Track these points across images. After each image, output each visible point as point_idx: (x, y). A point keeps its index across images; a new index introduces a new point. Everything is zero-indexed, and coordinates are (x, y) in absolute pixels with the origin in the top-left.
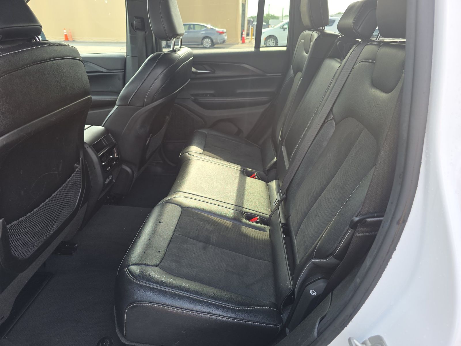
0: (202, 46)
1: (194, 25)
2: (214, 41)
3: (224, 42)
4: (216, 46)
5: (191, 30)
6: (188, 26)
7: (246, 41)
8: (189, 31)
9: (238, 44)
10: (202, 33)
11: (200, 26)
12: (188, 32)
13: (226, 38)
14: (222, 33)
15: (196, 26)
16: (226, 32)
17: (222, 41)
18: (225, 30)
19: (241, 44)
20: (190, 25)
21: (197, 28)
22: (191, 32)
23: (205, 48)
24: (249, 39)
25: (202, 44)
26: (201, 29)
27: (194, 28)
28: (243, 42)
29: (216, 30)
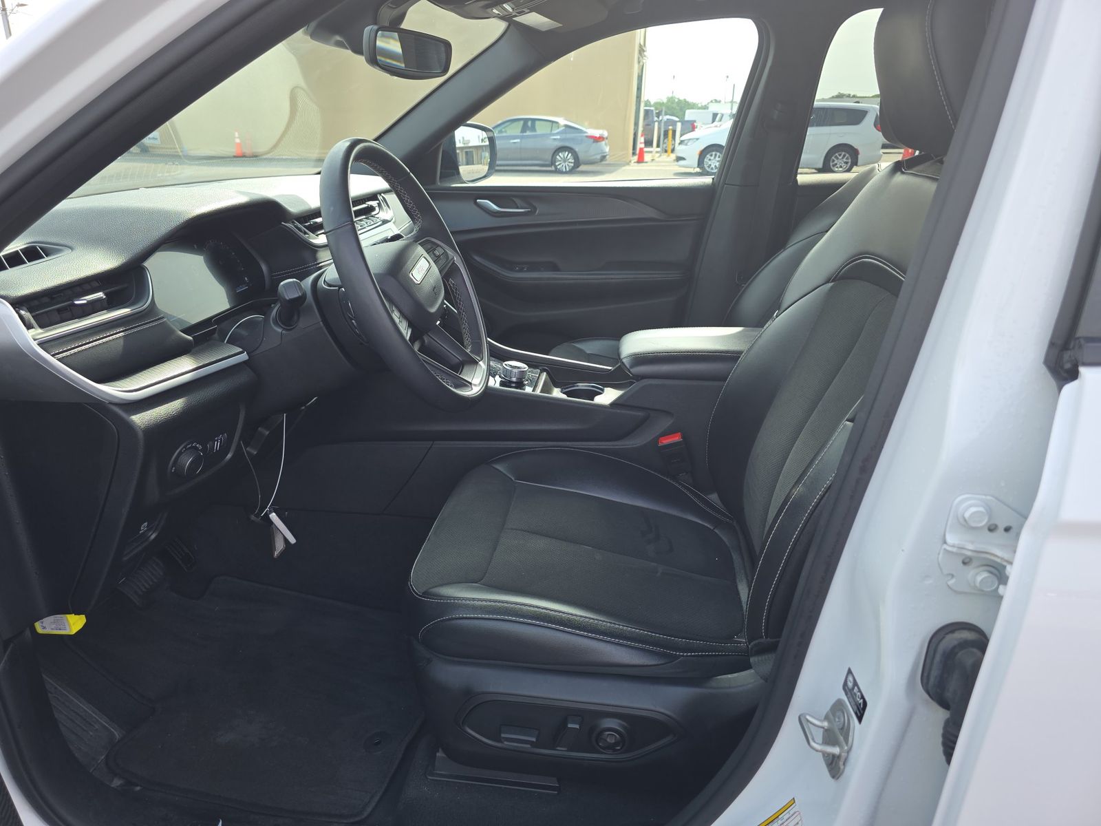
0: (553, 168)
1: (534, 120)
2: (581, 156)
3: (603, 158)
4: (582, 168)
5: (528, 133)
6: (522, 122)
7: (647, 157)
8: (525, 134)
9: (628, 163)
10: (554, 140)
11: (550, 124)
12: (522, 138)
13: (607, 149)
14: (600, 139)
15: (537, 123)
16: (607, 138)
17: (599, 157)
18: (605, 134)
19: (636, 164)
20: (526, 120)
21: (541, 129)
22: (528, 137)
23: (558, 172)
24: (651, 152)
25: (553, 163)
26: (551, 130)
27: (533, 128)
28: (641, 160)
29: (586, 132)
